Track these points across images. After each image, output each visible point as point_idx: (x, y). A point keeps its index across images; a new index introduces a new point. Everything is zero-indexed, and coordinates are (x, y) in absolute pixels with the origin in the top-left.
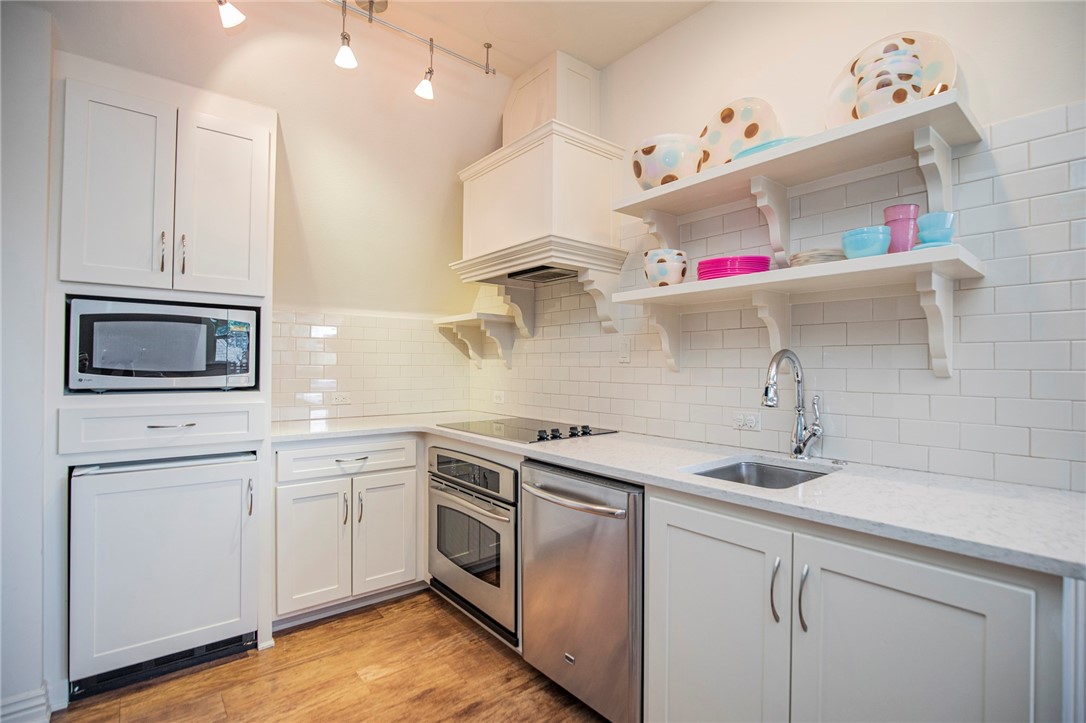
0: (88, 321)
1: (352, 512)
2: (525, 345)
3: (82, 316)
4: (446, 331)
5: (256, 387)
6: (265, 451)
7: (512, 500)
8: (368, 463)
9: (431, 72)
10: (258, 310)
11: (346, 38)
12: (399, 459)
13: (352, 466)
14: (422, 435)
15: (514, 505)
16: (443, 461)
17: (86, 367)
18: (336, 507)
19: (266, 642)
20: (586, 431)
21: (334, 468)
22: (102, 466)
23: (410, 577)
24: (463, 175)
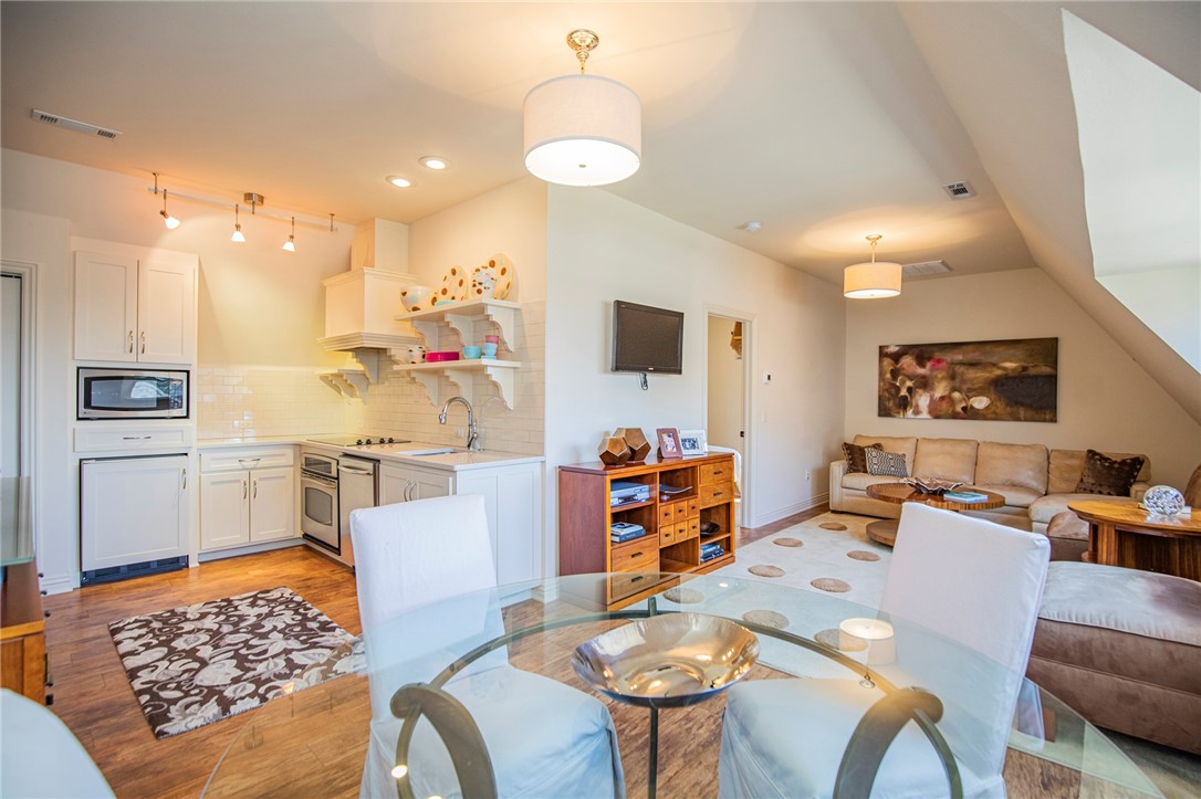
0: (88, 381)
1: (250, 491)
2: (376, 390)
3: (86, 379)
4: (324, 378)
5: (187, 417)
6: (193, 454)
7: (336, 476)
8: (260, 462)
9: (292, 237)
10: (188, 372)
11: (238, 227)
12: (282, 461)
13: (249, 464)
14: (299, 446)
15: (338, 479)
16: (308, 462)
17: (88, 405)
18: (239, 489)
19: (193, 564)
20: (391, 441)
21: (237, 465)
22: (97, 459)
23: (290, 534)
24: (327, 283)
